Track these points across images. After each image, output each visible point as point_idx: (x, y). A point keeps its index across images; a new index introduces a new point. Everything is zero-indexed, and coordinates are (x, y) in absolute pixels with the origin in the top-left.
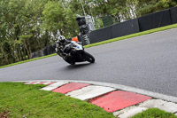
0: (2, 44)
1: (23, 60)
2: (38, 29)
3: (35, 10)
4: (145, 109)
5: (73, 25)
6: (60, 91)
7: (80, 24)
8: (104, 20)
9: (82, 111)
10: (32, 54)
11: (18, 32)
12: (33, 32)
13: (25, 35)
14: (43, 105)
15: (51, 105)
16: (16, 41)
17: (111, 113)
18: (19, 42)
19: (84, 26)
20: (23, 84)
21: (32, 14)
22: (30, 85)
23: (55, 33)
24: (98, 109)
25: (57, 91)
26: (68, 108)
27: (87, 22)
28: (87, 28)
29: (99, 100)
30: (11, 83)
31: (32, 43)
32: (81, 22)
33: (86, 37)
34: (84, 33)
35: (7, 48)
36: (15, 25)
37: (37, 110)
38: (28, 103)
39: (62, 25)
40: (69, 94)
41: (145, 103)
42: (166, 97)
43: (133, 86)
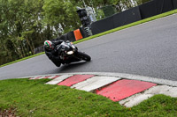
0: (5, 42)
1: (27, 56)
2: (39, 24)
3: (34, 5)
4: (150, 96)
5: (74, 18)
6: (66, 84)
7: (81, 16)
8: (105, 10)
9: (88, 102)
10: (35, 50)
11: (20, 28)
12: (35, 28)
13: (27, 31)
14: (49, 99)
15: (57, 98)
16: (19, 38)
17: (117, 102)
18: (22, 38)
19: (85, 18)
20: (28, 80)
21: (33, 10)
22: (35, 81)
23: (57, 27)
24: (104, 99)
25: (62, 84)
26: (74, 100)
27: (88, 14)
28: (88, 20)
29: (105, 90)
30: (16, 80)
31: (34, 39)
32: (82, 14)
33: (88, 29)
34: (86, 25)
35: (10, 45)
36: (17, 22)
37: (43, 104)
38: (34, 98)
39: (63, 18)
40: (74, 86)
41: (150, 90)
42: (171, 82)
43: (137, 74)
